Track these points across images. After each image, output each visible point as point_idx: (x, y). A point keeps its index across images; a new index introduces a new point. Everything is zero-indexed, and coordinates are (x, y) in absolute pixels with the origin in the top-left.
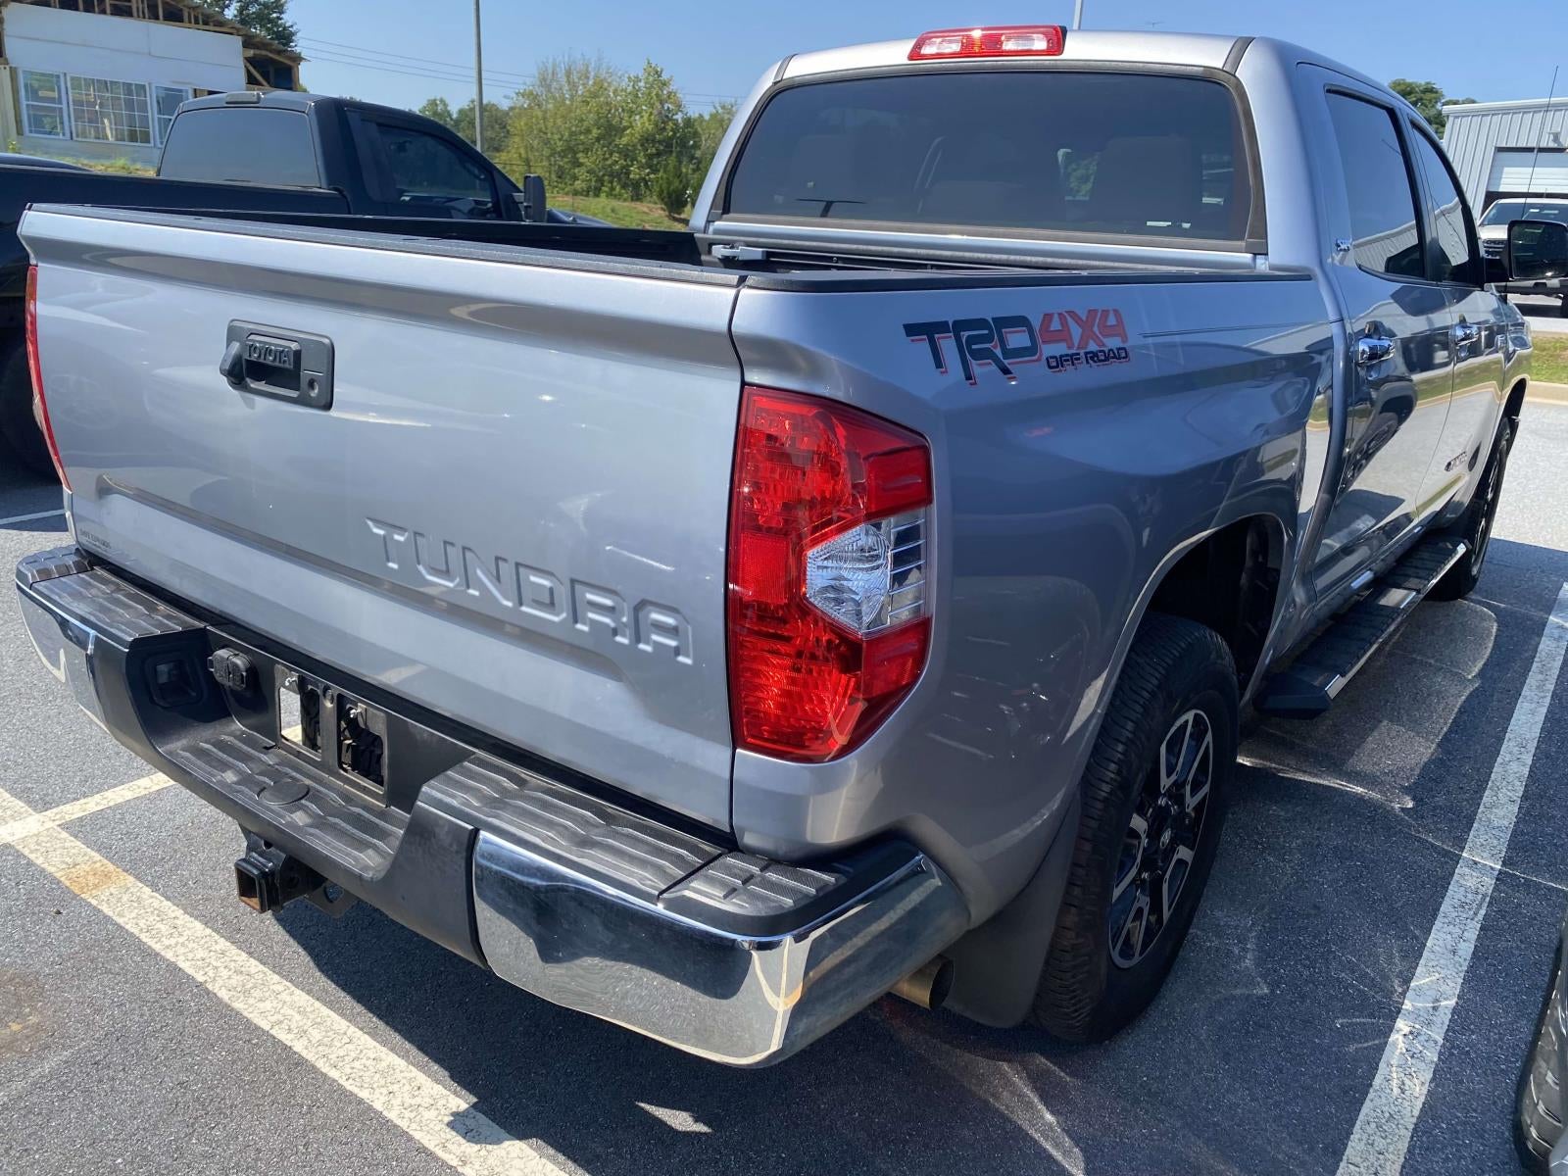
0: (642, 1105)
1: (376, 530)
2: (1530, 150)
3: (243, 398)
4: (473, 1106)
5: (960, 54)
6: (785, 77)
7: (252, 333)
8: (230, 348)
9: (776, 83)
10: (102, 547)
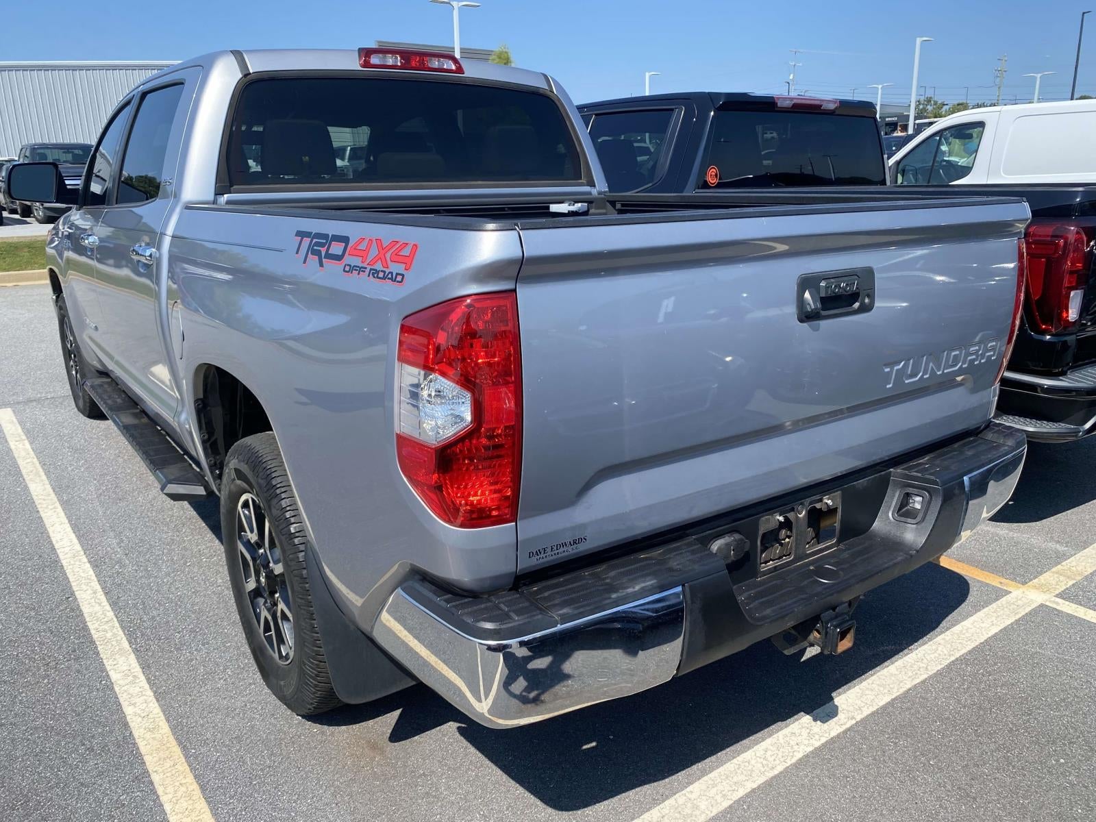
0: (803, 660)
1: (885, 370)
3: (809, 325)
4: (808, 714)
5: (400, 66)
6: (251, 71)
7: (824, 279)
8: (807, 295)
9: (246, 75)
10: (570, 549)
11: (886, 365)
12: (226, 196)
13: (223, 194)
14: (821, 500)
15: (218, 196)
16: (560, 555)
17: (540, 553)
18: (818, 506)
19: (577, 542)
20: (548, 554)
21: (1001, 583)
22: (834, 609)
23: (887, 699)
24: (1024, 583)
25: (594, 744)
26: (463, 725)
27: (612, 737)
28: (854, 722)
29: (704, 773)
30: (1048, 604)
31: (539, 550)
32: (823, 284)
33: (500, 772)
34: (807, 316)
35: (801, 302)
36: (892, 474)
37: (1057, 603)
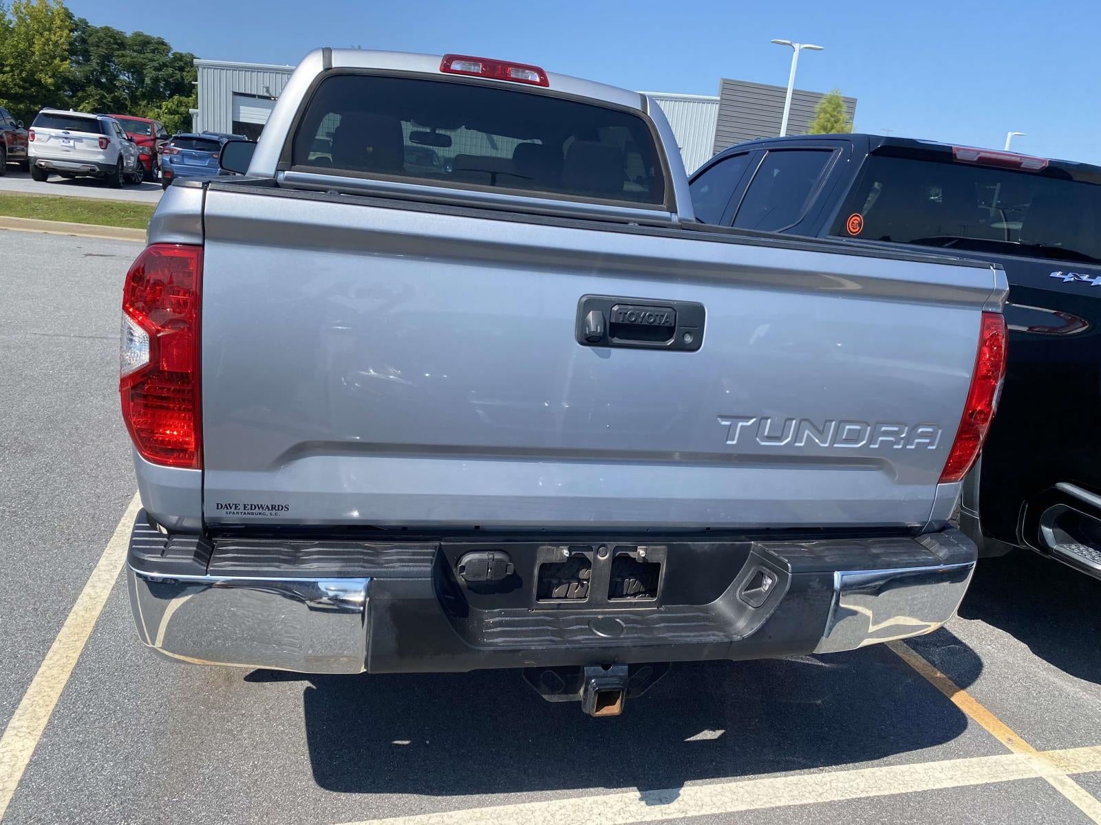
0: (688, 739)
1: (724, 423)
2: (254, 96)
3: (593, 350)
4: (640, 791)
5: (481, 74)
6: (334, 66)
7: (618, 304)
8: (590, 316)
9: (327, 69)
10: (267, 512)
11: (724, 417)
12: (286, 172)
13: (284, 171)
14: (635, 549)
15: (279, 172)
16: (254, 516)
17: (231, 508)
18: (632, 554)
19: (277, 508)
20: (239, 511)
21: (1010, 740)
22: (606, 667)
23: (744, 808)
24: (1040, 749)
25: (407, 742)
26: (314, 687)
27: (428, 742)
28: (682, 815)
29: (481, 805)
30: (1050, 781)
31: (229, 505)
32: (616, 308)
33: (305, 735)
34: (589, 340)
35: (582, 322)
36: (752, 547)
37: (1063, 783)
